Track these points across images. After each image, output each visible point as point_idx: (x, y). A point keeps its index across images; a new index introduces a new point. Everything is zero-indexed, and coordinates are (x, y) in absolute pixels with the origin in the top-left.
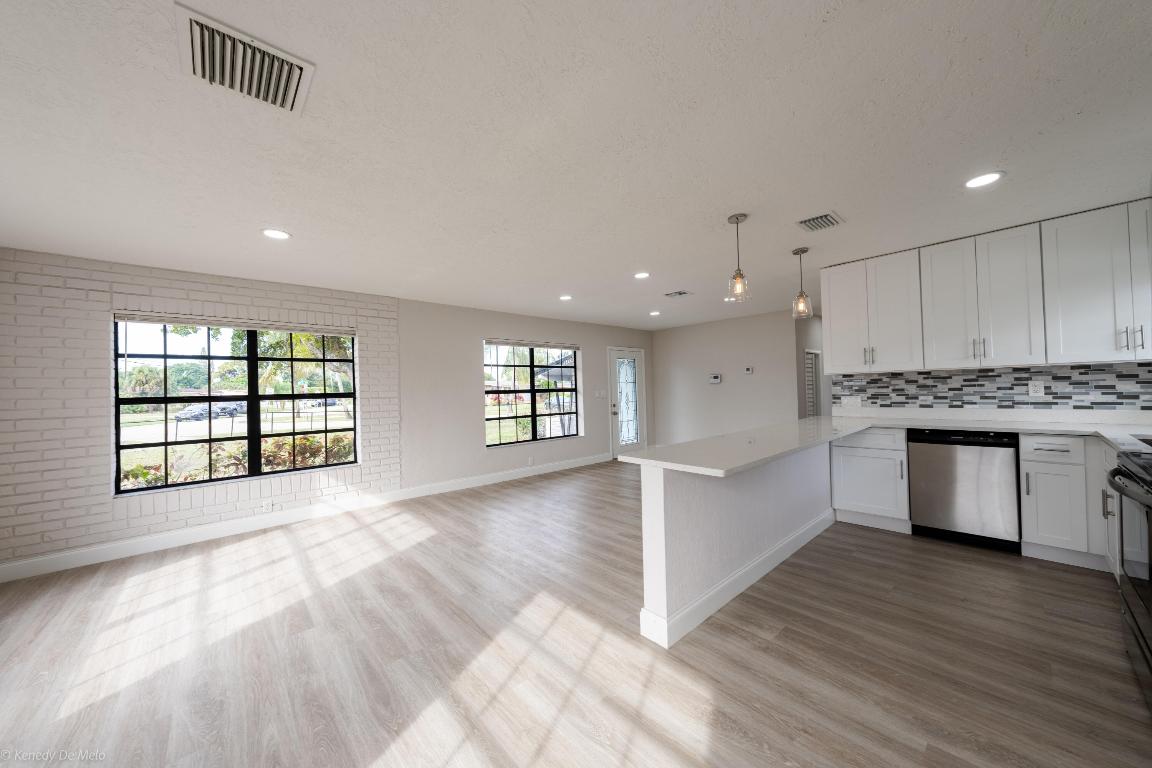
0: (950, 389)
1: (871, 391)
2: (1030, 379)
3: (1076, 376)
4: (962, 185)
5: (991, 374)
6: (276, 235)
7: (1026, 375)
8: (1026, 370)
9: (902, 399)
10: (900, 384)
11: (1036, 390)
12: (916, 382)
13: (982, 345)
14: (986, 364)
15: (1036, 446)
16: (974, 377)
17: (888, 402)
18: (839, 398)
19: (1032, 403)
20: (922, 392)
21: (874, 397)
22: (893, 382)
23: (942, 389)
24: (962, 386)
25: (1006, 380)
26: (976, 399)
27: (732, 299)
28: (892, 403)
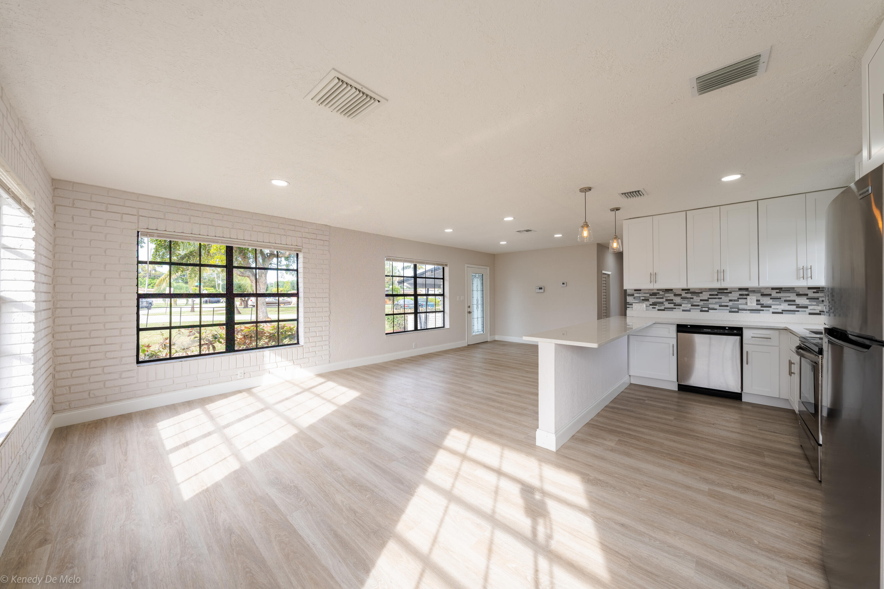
0: (701, 300)
1: (652, 300)
2: (748, 295)
3: (774, 294)
4: (720, 179)
5: (725, 291)
6: (280, 183)
7: (746, 293)
8: (747, 289)
9: (672, 306)
10: (671, 296)
11: (752, 302)
12: (681, 295)
13: (722, 274)
14: (724, 285)
15: (752, 335)
16: (716, 293)
17: (662, 308)
18: (632, 305)
19: (749, 310)
20: (684, 302)
21: (654, 304)
22: (666, 295)
23: (696, 300)
24: (709, 298)
25: (735, 296)
26: (717, 306)
27: (560, 235)
28: (665, 308)
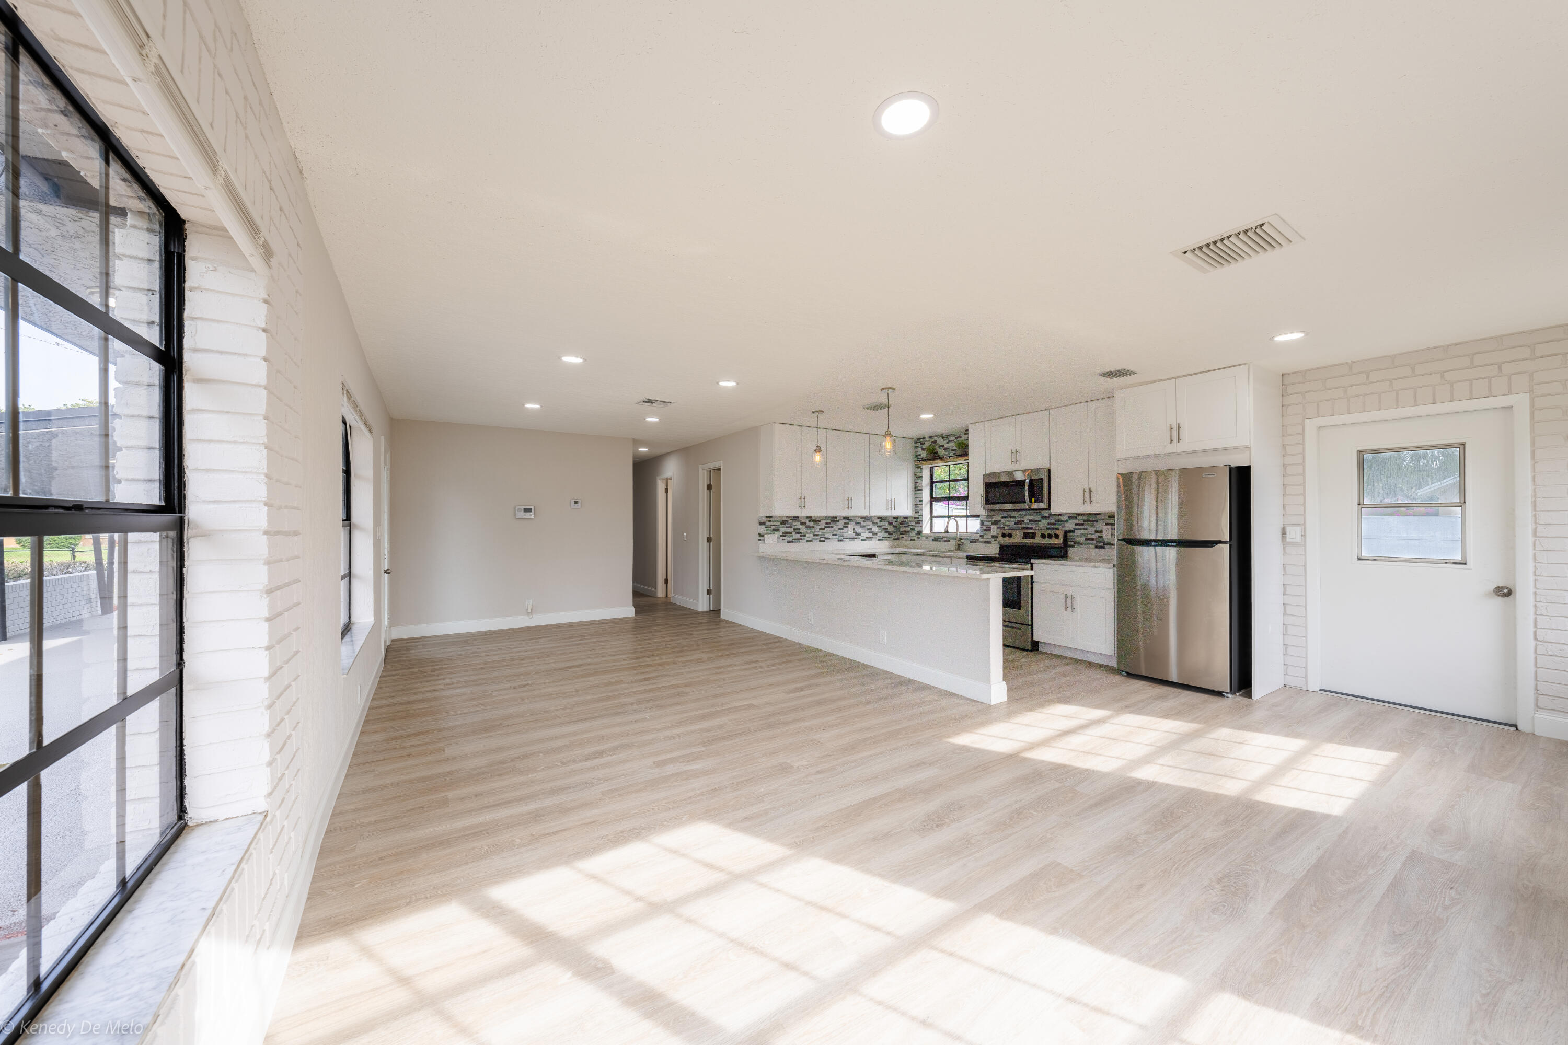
1: (783, 530)
2: (848, 523)
5: (836, 520)
7: (847, 521)
9: (798, 536)
10: (797, 524)
12: (805, 523)
17: (791, 539)
18: (763, 536)
19: (849, 538)
21: (784, 535)
22: (795, 523)
23: (817, 528)
24: (825, 527)
25: (841, 524)
26: (830, 536)
27: (656, 419)
28: (793, 539)
